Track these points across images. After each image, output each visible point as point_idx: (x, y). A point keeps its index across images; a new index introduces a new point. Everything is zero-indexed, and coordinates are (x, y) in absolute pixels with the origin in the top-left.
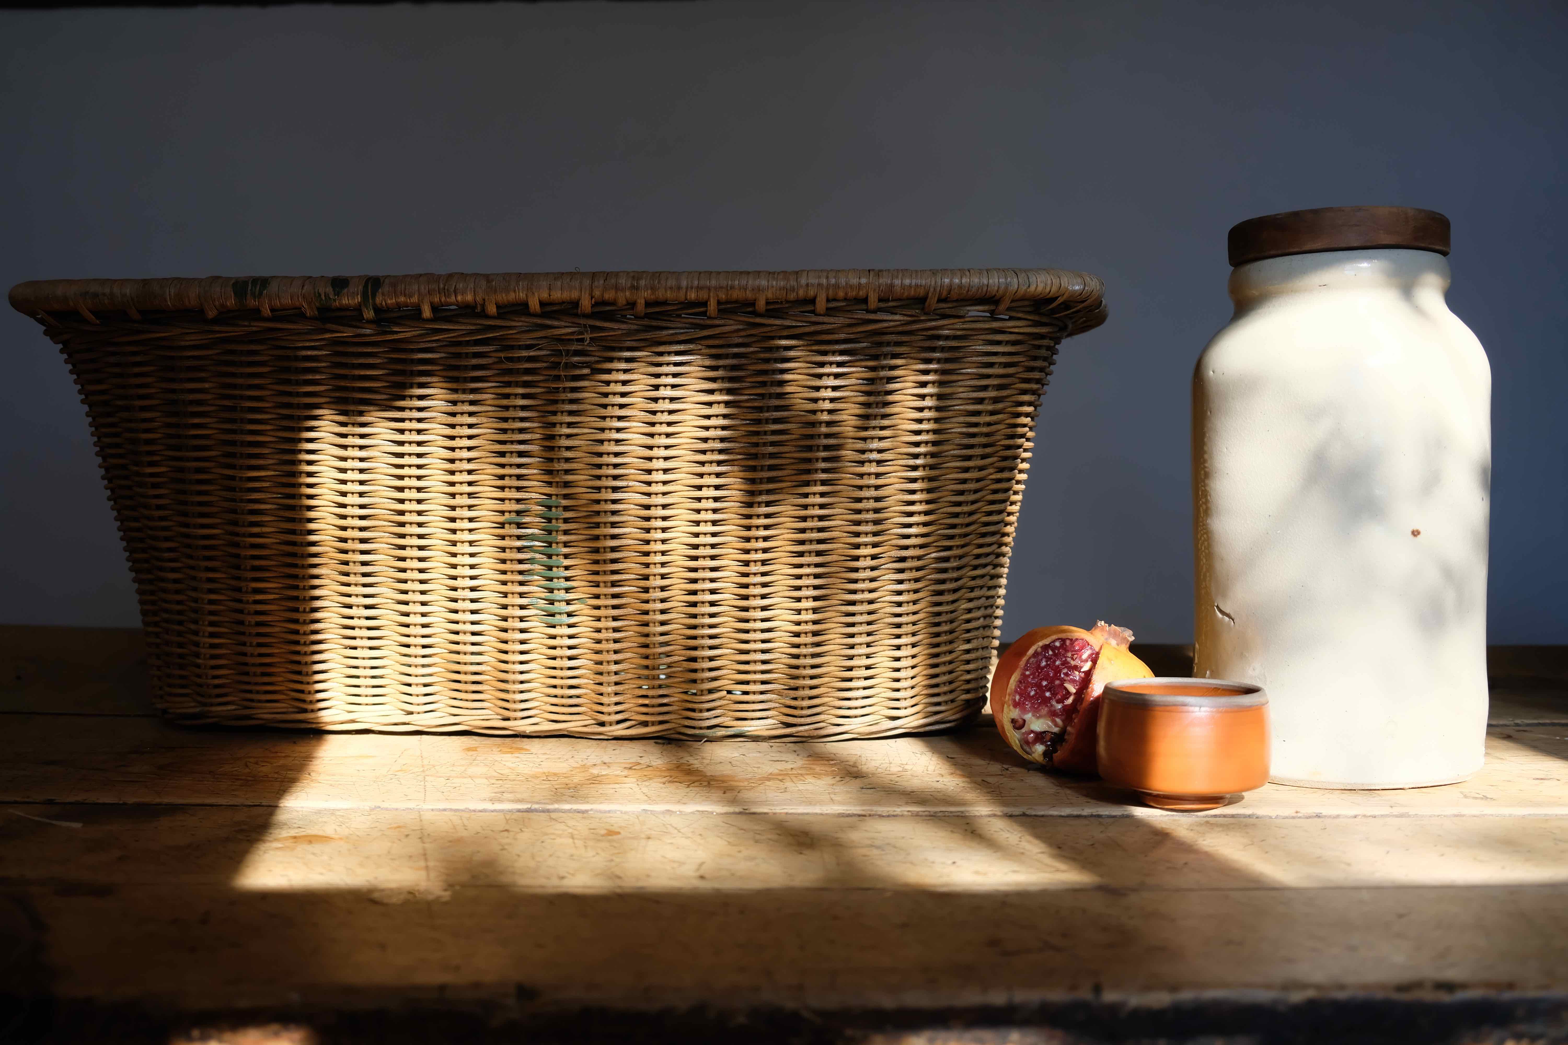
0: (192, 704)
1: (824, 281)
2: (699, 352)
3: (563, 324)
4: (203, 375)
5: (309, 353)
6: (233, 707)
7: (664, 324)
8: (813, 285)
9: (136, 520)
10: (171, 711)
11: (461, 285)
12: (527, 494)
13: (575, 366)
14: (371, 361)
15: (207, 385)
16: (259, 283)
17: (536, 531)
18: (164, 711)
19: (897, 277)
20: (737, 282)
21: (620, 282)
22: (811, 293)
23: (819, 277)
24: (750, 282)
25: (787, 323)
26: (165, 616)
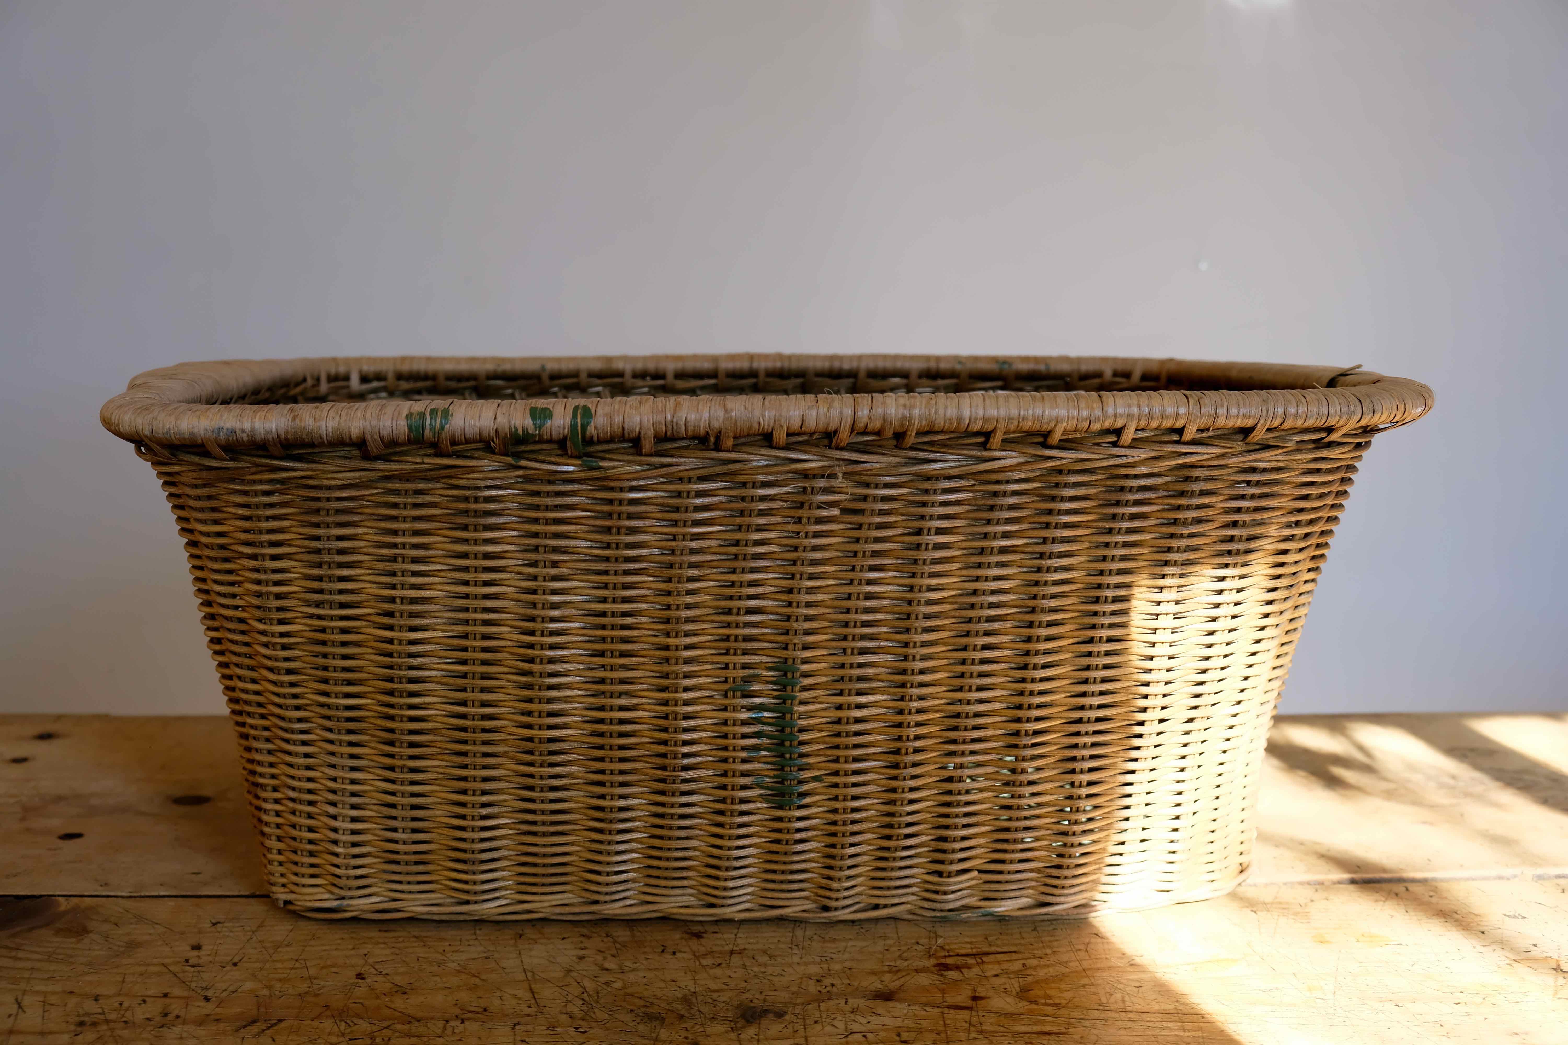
0: (326, 896)
1: (1135, 410)
2: (972, 488)
3: (811, 457)
4: (356, 518)
5: (494, 493)
6: (378, 899)
7: (932, 456)
8: (1121, 416)
9: (254, 681)
10: (299, 903)
11: (693, 416)
12: (756, 657)
13: (821, 506)
14: (570, 500)
15: (360, 531)
16: (439, 414)
17: (765, 700)
18: (287, 903)
19: (1222, 406)
20: (1031, 412)
21: (889, 412)
22: (1119, 424)
23: (1130, 406)
24: (1047, 412)
25: (1083, 456)
26: (292, 794)
